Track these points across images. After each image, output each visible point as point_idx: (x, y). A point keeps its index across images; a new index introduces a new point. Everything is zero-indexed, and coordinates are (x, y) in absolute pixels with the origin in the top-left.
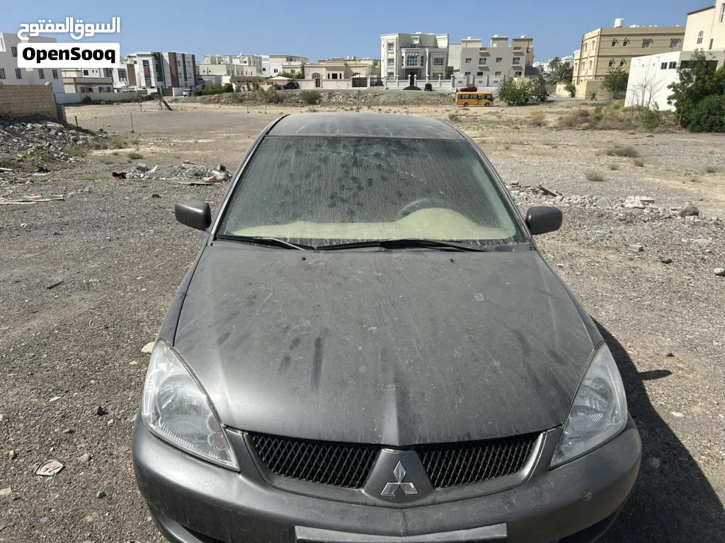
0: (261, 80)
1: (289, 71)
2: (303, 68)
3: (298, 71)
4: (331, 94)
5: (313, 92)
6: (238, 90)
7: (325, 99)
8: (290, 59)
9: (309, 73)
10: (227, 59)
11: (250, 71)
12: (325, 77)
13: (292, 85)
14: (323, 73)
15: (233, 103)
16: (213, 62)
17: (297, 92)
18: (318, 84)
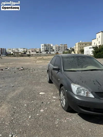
0: (19, 53)
1: (24, 51)
3: (26, 51)
4: (32, 54)
5: (29, 54)
6: (14, 54)
8: (24, 49)
9: (28, 51)
10: (12, 49)
11: (16, 51)
12: (31, 52)
14: (31, 51)
15: (13, 57)
16: (9, 50)
17: (26, 54)
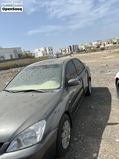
0: (91, 47)
1: (97, 44)
2: (101, 43)
3: (100, 44)
4: (108, 47)
5: (103, 48)
6: (87, 50)
7: (106, 49)
8: (98, 41)
9: (102, 43)
10: (84, 44)
11: (89, 46)
12: (106, 44)
13: (98, 47)
15: (85, 53)
16: (81, 45)
18: (104, 46)
